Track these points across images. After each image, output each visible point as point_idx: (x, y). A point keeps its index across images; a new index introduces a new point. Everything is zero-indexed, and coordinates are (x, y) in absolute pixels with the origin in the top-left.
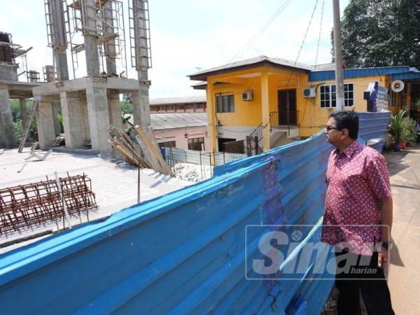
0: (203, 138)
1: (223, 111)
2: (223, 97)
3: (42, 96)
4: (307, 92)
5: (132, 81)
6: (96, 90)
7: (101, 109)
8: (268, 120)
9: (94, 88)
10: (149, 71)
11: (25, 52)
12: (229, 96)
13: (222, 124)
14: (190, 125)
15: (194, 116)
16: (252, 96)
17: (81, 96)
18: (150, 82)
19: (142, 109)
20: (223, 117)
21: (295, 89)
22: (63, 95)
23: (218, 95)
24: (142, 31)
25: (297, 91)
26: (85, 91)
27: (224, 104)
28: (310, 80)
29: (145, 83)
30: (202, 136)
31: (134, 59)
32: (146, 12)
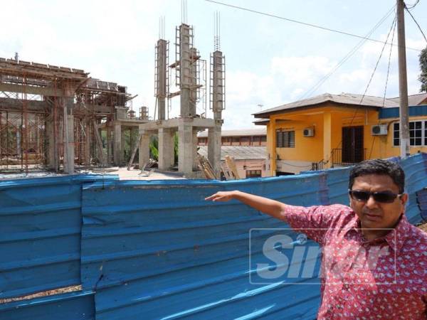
0: (261, 171)
1: (283, 146)
2: (283, 133)
3: (145, 130)
4: (376, 130)
5: (210, 120)
6: (185, 127)
7: (188, 142)
8: (329, 156)
9: (185, 126)
10: (223, 112)
11: (132, 98)
12: (289, 132)
13: (281, 158)
14: (249, 158)
15: (253, 150)
16: (313, 133)
17: (172, 131)
18: (223, 121)
19: (216, 143)
20: (282, 151)
21: (363, 126)
22: (161, 131)
23: (278, 131)
24: (219, 81)
25: (365, 127)
26: (177, 128)
27: (284, 139)
28: (381, 117)
29: (219, 121)
30: (260, 169)
31: (212, 103)
32: (223, 66)
